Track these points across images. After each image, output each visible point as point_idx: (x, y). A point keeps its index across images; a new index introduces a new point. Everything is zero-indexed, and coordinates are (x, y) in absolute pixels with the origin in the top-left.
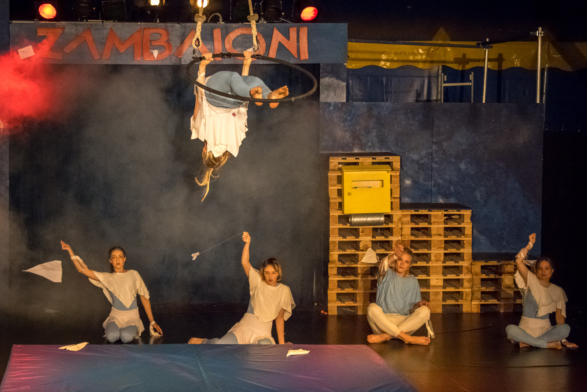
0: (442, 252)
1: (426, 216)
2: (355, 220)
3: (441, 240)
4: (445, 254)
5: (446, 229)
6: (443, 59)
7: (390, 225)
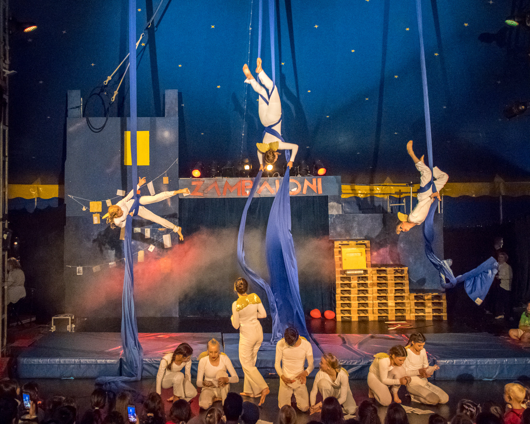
0: (394, 288)
1: (385, 270)
2: (348, 272)
3: (393, 283)
4: (396, 290)
5: (395, 277)
6: (389, 192)
7: (366, 275)
